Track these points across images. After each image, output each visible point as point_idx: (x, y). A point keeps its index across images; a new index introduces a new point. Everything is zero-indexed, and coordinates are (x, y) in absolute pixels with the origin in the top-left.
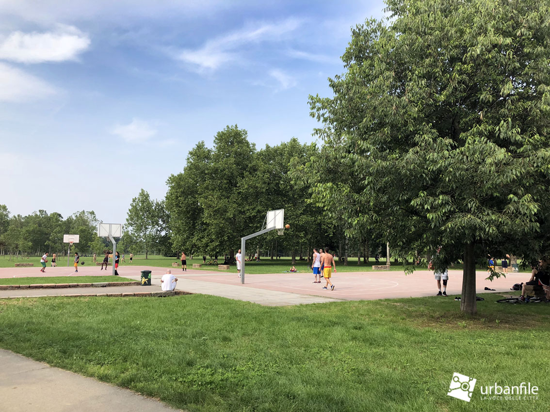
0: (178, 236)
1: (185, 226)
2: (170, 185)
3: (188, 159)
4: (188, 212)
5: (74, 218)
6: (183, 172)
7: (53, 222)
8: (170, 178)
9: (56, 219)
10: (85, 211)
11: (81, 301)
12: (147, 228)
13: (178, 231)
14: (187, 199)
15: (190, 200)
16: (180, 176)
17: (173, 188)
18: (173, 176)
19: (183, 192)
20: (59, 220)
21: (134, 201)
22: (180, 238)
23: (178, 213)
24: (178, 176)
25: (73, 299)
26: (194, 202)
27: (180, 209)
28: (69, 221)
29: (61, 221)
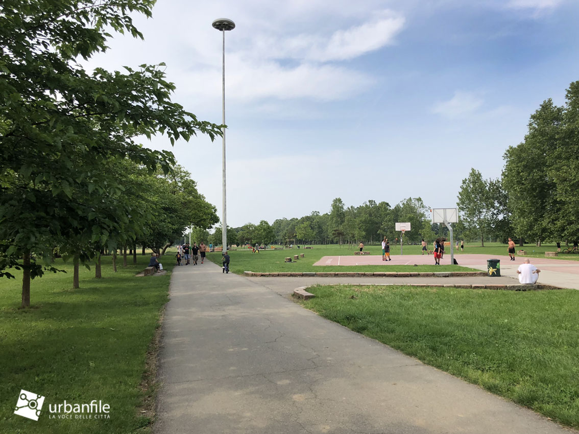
0: (522, 219)
1: (531, 206)
2: (509, 159)
3: (530, 125)
4: (534, 190)
5: (402, 206)
6: (524, 142)
7: (382, 211)
8: (508, 151)
9: (385, 208)
10: (412, 198)
11: (429, 291)
12: (481, 212)
13: (522, 213)
14: (532, 174)
15: (536, 174)
16: (521, 147)
17: (512, 162)
18: (511, 148)
19: (525, 166)
20: (387, 209)
21: (464, 182)
22: (525, 221)
23: (521, 191)
24: (519, 146)
25: (419, 289)
26: (541, 177)
27: (523, 186)
28: (397, 209)
29: (390, 210)
